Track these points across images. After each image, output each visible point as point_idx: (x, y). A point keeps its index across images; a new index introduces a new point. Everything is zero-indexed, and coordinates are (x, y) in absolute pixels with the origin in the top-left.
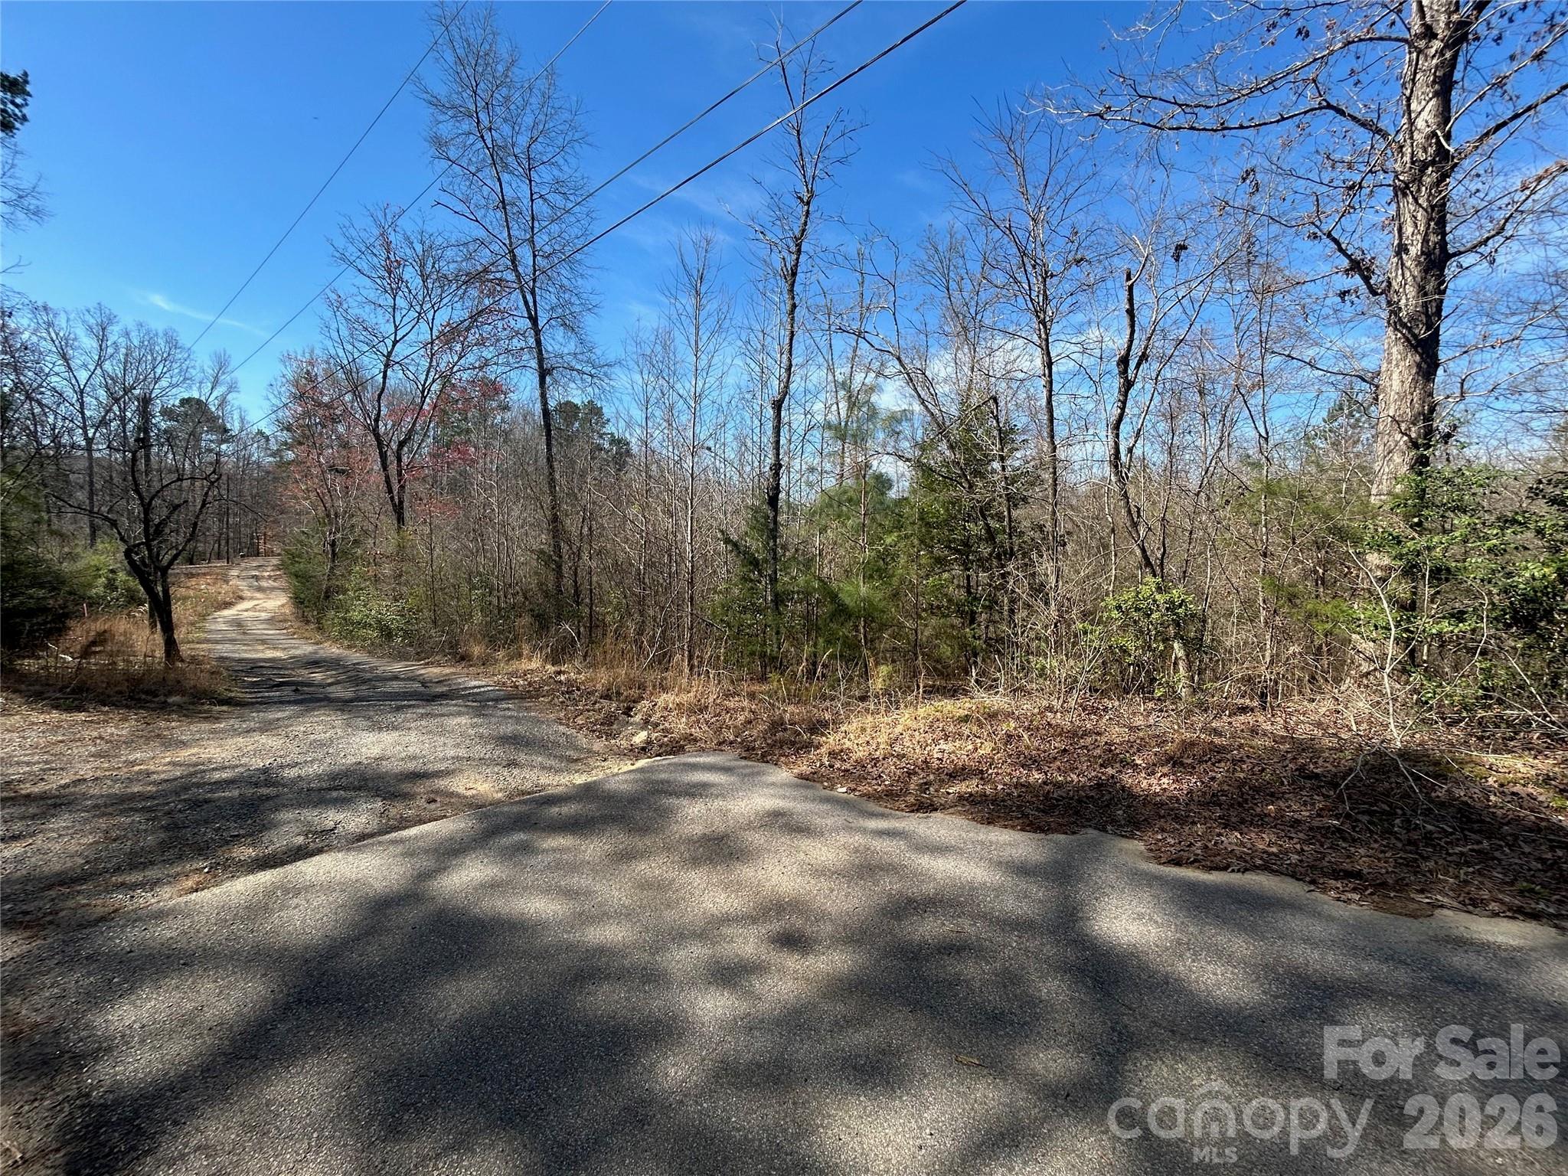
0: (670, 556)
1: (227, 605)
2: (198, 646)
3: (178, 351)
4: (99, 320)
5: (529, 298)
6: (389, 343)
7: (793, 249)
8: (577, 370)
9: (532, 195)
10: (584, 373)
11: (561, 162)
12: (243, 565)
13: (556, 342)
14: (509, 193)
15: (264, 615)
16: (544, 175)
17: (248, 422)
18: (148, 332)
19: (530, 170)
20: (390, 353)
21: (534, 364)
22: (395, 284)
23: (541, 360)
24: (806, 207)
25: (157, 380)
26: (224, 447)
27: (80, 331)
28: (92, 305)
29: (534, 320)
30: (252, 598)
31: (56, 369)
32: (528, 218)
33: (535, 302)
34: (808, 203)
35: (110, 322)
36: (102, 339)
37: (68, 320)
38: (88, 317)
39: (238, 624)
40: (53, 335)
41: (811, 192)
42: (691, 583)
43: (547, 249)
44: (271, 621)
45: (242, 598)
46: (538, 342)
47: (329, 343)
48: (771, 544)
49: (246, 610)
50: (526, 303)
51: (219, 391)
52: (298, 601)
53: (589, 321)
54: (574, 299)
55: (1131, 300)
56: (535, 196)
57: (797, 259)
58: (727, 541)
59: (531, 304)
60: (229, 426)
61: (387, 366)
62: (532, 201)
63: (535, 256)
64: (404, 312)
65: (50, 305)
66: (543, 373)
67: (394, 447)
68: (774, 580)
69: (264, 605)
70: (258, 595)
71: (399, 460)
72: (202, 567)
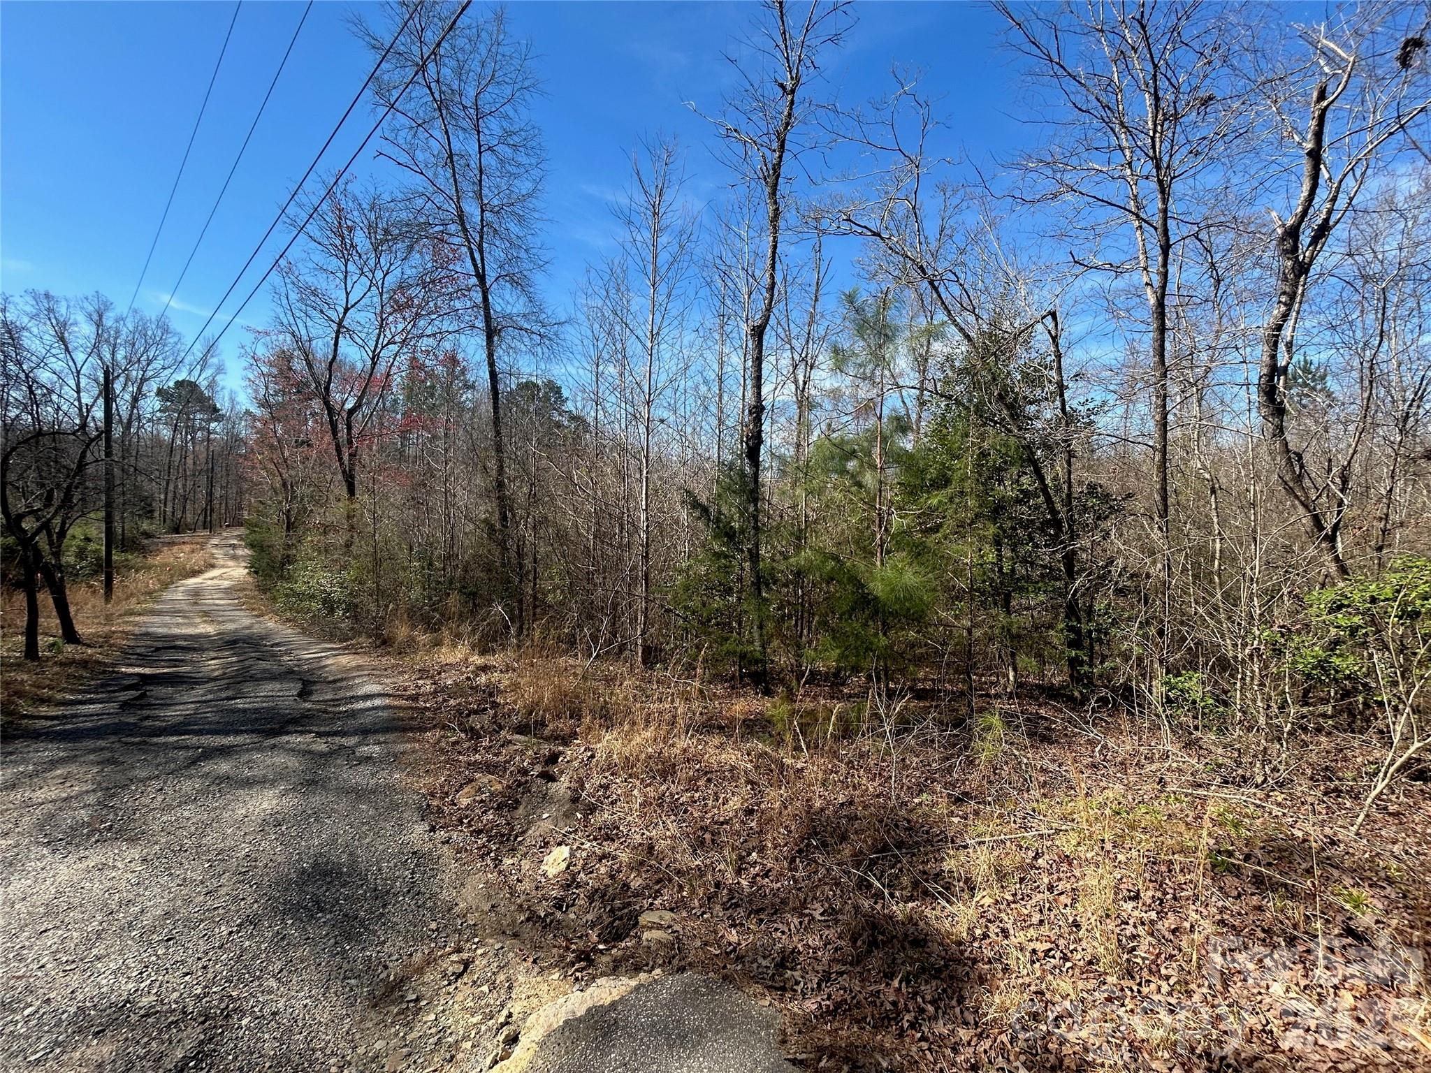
0: (621, 526)
1: (195, 573)
2: (137, 619)
3: (169, 335)
4: (97, 307)
5: (477, 255)
6: (341, 310)
7: (775, 145)
8: (526, 330)
9: (480, 147)
10: (533, 333)
11: (511, 113)
12: (225, 534)
13: (505, 301)
14: (456, 146)
15: (226, 584)
16: (492, 127)
17: (238, 403)
18: (141, 319)
19: (478, 120)
20: (341, 321)
21: (481, 324)
22: (346, 251)
23: (488, 318)
24: (790, 97)
25: (149, 362)
26: (213, 425)
27: (80, 317)
28: (90, 293)
29: (481, 277)
30: (223, 566)
31: (54, 351)
32: (477, 172)
33: (482, 260)
34: (793, 91)
35: (107, 309)
36: (99, 325)
37: (68, 307)
38: (86, 305)
39: (196, 593)
40: (54, 321)
41: (797, 80)
42: (646, 557)
43: (496, 202)
44: (228, 591)
45: (213, 566)
46: (485, 299)
47: (279, 310)
48: (751, 509)
49: (212, 579)
50: (473, 259)
51: (208, 373)
52: (255, 569)
53: (538, 278)
54: (523, 254)
55: (1318, 135)
56: (483, 149)
57: (781, 157)
58: (696, 504)
59: (479, 262)
60: (218, 406)
61: (338, 333)
62: (480, 153)
63: (483, 211)
64: (355, 278)
65: (52, 293)
66: (491, 333)
67: (345, 415)
68: (754, 557)
69: (232, 573)
70: (231, 563)
71: (349, 428)
72: (186, 537)
